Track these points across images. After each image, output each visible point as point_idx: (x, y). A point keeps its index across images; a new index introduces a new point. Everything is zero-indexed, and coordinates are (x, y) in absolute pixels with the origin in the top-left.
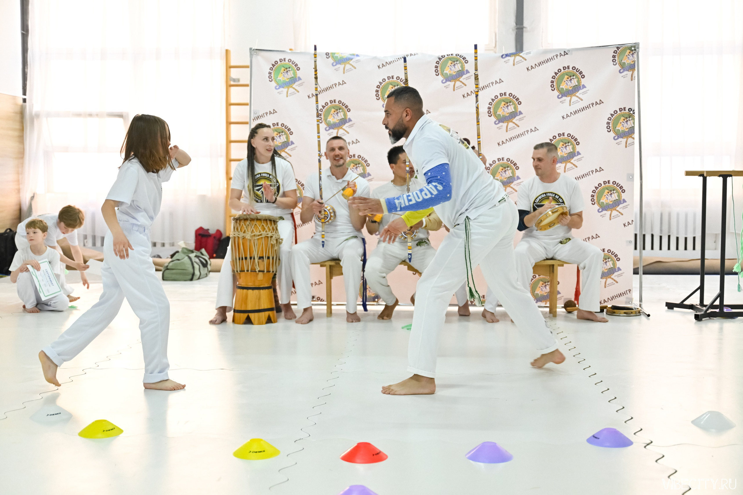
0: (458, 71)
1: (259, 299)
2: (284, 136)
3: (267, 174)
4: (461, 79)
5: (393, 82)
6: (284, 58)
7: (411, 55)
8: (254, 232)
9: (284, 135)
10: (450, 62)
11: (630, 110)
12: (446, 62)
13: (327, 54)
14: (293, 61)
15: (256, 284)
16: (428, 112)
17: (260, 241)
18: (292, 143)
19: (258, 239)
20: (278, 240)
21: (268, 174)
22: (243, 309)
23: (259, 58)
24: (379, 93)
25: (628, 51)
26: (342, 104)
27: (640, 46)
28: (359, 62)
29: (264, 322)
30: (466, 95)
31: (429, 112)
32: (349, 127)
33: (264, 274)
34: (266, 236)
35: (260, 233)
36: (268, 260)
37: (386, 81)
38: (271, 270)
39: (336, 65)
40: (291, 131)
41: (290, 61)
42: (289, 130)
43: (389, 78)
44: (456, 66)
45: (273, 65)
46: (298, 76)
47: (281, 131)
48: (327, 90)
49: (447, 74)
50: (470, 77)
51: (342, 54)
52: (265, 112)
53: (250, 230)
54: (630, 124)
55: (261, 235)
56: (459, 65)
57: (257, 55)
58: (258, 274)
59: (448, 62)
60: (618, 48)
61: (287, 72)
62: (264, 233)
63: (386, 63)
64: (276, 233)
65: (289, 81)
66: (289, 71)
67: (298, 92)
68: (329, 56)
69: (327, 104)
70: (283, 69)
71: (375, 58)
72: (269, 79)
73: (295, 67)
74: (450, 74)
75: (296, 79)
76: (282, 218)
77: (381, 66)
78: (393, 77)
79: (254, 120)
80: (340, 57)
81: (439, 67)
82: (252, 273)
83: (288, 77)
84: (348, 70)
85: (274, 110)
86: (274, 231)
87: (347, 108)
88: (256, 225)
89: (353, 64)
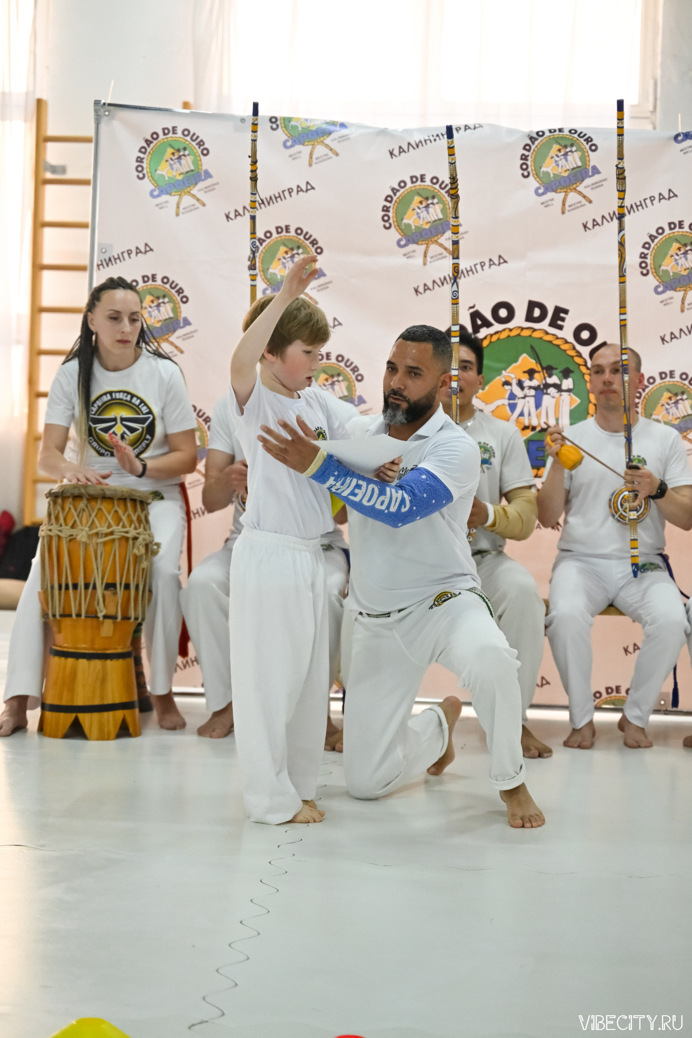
0: (573, 169)
1: (103, 681)
2: (169, 306)
3: (125, 394)
4: (581, 188)
5: (423, 188)
6: (174, 125)
7: (467, 127)
8: (97, 527)
9: (168, 302)
10: (556, 147)
12: (547, 146)
13: (273, 120)
14: (194, 134)
15: (96, 646)
16: (502, 261)
17: (108, 548)
18: (187, 322)
19: (105, 543)
20: (150, 546)
21: (128, 393)
22: (64, 702)
23: (116, 124)
24: (391, 214)
26: (305, 237)
28: (346, 139)
29: (113, 734)
30: (590, 225)
31: (505, 262)
32: (319, 288)
33: (115, 623)
34: (123, 537)
35: (111, 530)
36: (127, 592)
37: (407, 187)
38: (132, 614)
39: (292, 146)
40: (185, 294)
41: (186, 133)
42: (180, 291)
43: (414, 179)
44: (570, 158)
45: (147, 141)
46: (204, 168)
47: (161, 294)
48: (271, 203)
49: (547, 173)
50: (600, 184)
51: (306, 120)
52: (125, 249)
53: (87, 522)
55: (112, 533)
56: (577, 155)
57: (111, 117)
58: (103, 623)
59: (551, 148)
61: (179, 158)
62: (118, 530)
63: (409, 144)
64: (145, 529)
65: (183, 178)
66: (184, 155)
67: (204, 205)
68: (278, 126)
69: (268, 235)
70: (170, 150)
71: (383, 132)
72: (137, 174)
73: (197, 147)
74: (554, 174)
75: (199, 175)
76: (158, 496)
77: (396, 152)
78: (422, 177)
79: (101, 267)
80: (303, 128)
81: (529, 158)
82: (89, 620)
83: (182, 171)
84: (320, 160)
85: (146, 245)
86: (142, 526)
87: (315, 246)
88: (100, 509)
89: (332, 145)
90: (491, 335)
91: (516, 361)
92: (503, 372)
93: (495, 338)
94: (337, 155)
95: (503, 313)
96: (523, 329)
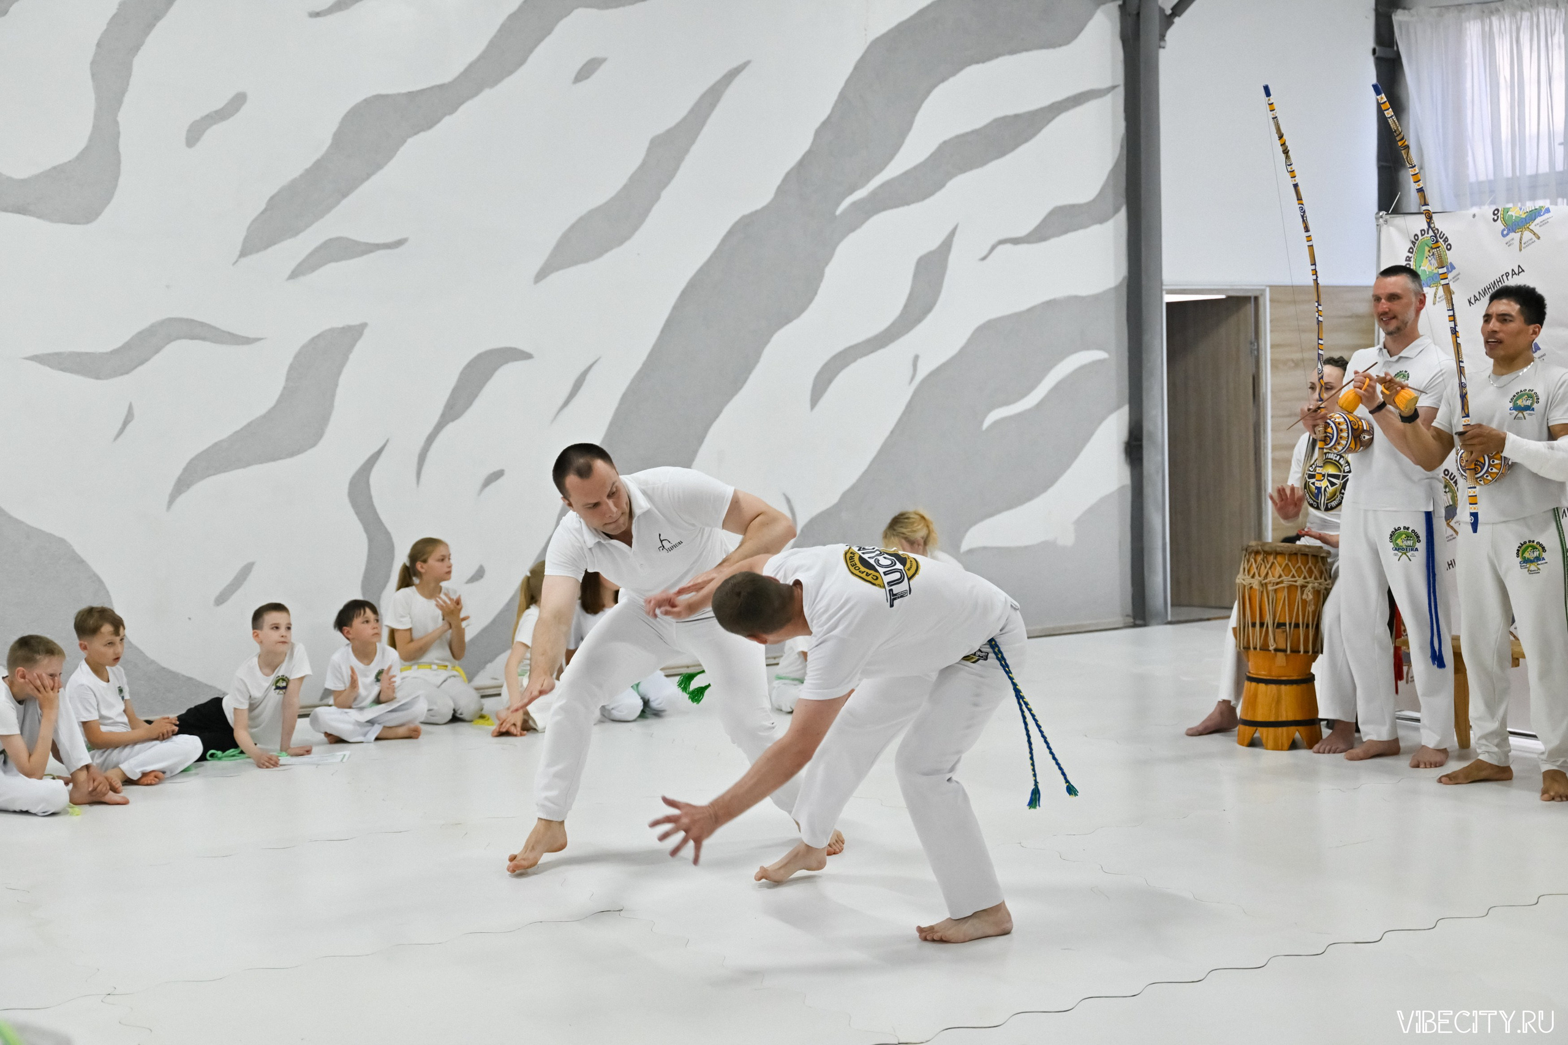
8: (1269, 577)
13: (1496, 213)
15: (1273, 674)
17: (1280, 593)
19: (1276, 591)
29: (1286, 746)
33: (1286, 655)
34: (1292, 585)
35: (1281, 579)
36: (1296, 629)
38: (1301, 649)
39: (1508, 236)
45: (1413, 242)
46: (1449, 261)
53: (1263, 573)
55: (1282, 582)
57: (1388, 225)
58: (1273, 655)
62: (1287, 580)
68: (1499, 218)
80: (1516, 218)
84: (1527, 244)
88: (1273, 563)
94: (1539, 238)
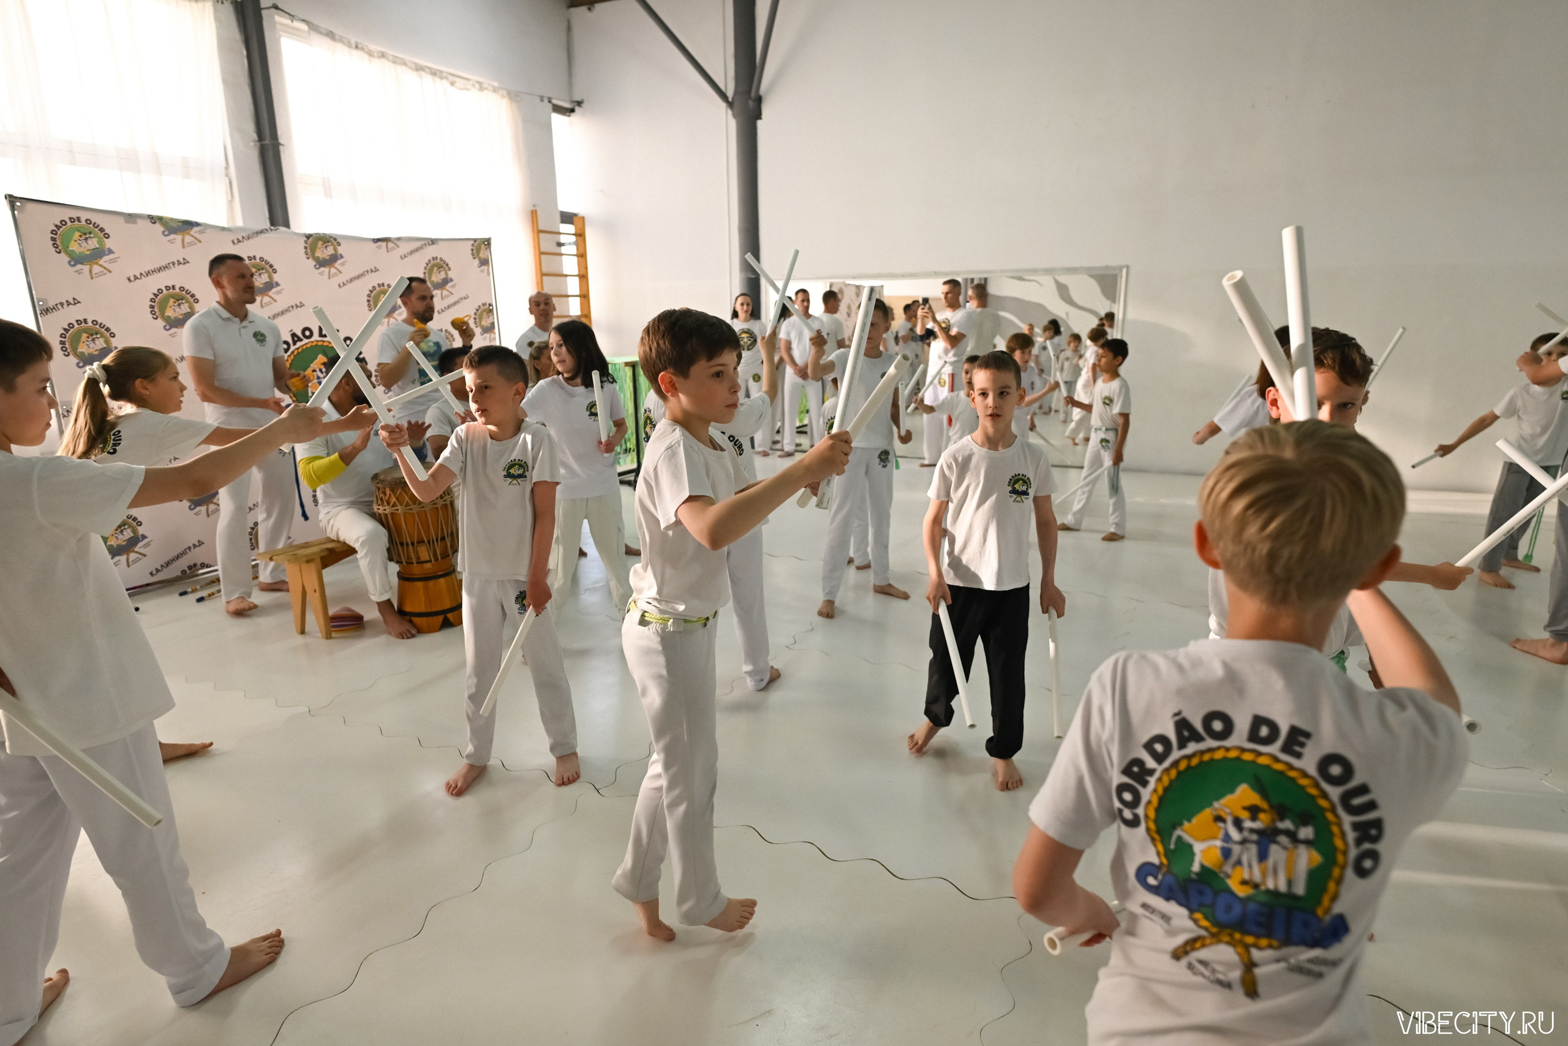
0: (331, 255)
2: (102, 340)
4: (336, 265)
5: (256, 264)
6: (78, 216)
9: (100, 337)
10: (320, 243)
11: (490, 305)
12: (317, 242)
13: (151, 217)
14: (94, 223)
23: (27, 212)
25: (483, 246)
26: (186, 292)
27: (492, 241)
30: (342, 285)
40: (110, 331)
41: (88, 222)
42: (108, 330)
43: (251, 259)
44: (328, 249)
45: (56, 226)
46: (107, 247)
47: (94, 332)
48: (161, 271)
49: (319, 257)
50: (345, 263)
52: (58, 302)
54: (491, 317)
56: (331, 248)
60: (475, 240)
61: (85, 239)
63: (243, 237)
65: (91, 253)
66: (89, 237)
67: (110, 272)
68: (155, 221)
70: (77, 233)
72: (54, 249)
73: (99, 232)
74: (322, 258)
75: (103, 251)
77: (236, 242)
78: (255, 258)
79: (42, 315)
81: (308, 248)
83: (90, 248)
85: (74, 299)
87: (194, 298)
89: (197, 235)
90: (303, 346)
91: (316, 359)
92: (312, 365)
93: (304, 347)
94: (200, 242)
95: (307, 333)
96: (318, 341)
